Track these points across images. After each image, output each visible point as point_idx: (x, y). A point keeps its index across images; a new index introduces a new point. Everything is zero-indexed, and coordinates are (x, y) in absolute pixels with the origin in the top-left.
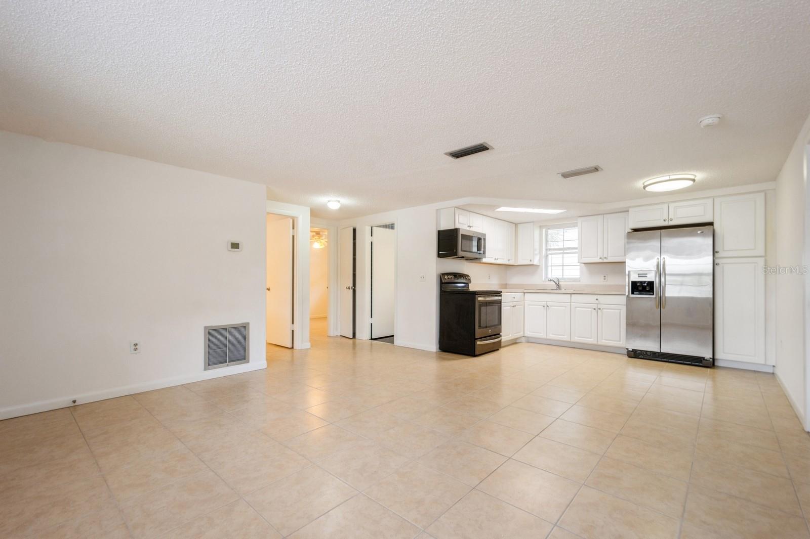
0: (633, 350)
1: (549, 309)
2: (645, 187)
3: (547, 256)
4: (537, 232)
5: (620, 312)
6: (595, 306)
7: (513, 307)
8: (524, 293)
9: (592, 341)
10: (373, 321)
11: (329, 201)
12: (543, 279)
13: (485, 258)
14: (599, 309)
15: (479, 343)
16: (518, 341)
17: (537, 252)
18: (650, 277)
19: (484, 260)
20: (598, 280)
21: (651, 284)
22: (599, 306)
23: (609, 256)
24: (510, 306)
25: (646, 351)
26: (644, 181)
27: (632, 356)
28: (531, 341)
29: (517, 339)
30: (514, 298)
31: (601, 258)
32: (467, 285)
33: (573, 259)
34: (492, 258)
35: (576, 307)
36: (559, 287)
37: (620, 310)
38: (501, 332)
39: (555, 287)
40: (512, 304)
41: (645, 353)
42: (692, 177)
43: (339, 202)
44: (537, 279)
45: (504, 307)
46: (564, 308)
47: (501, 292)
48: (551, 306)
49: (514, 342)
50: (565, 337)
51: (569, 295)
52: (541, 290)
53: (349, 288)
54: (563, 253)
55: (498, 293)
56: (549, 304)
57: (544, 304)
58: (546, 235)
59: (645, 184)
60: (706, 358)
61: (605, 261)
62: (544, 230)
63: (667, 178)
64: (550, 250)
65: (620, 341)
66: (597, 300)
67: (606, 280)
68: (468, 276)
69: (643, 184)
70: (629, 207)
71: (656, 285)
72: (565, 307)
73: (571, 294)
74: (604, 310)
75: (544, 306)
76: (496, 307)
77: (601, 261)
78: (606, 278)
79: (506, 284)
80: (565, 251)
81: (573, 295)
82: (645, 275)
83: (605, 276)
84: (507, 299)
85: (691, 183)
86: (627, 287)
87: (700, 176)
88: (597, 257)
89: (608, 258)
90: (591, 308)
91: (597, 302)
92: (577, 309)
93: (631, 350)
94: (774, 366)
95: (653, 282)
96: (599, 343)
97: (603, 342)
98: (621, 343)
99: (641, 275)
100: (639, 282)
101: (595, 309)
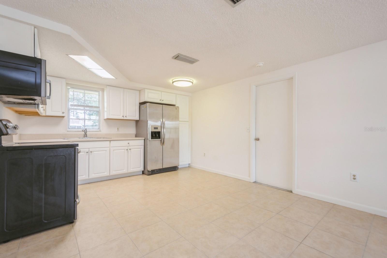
1: (91, 154)
5: (141, 150)
6: (126, 148)
9: (125, 171)
14: (130, 149)
18: (159, 130)
20: (114, 131)
21: (159, 133)
23: (127, 115)
25: (156, 170)
31: (123, 116)
35: (114, 150)
36: (87, 136)
37: (141, 148)
42: (192, 81)
46: (105, 152)
48: (94, 152)
50: (106, 173)
51: (109, 142)
54: (84, 110)
56: (91, 150)
57: (87, 150)
60: (177, 166)
61: (125, 118)
65: (140, 167)
66: (129, 143)
70: (145, 88)
71: (162, 134)
72: (106, 151)
73: (110, 141)
74: (132, 150)
75: (87, 152)
77: (122, 118)
78: (119, 129)
81: (111, 142)
82: (157, 128)
83: (118, 128)
86: (148, 135)
88: (120, 115)
89: (127, 117)
90: (125, 149)
91: (128, 145)
92: (115, 151)
93: (151, 171)
94: (190, 164)
95: (160, 132)
96: (129, 171)
97: (131, 170)
98: (141, 168)
99: (155, 128)
100: (154, 132)
101: (127, 150)
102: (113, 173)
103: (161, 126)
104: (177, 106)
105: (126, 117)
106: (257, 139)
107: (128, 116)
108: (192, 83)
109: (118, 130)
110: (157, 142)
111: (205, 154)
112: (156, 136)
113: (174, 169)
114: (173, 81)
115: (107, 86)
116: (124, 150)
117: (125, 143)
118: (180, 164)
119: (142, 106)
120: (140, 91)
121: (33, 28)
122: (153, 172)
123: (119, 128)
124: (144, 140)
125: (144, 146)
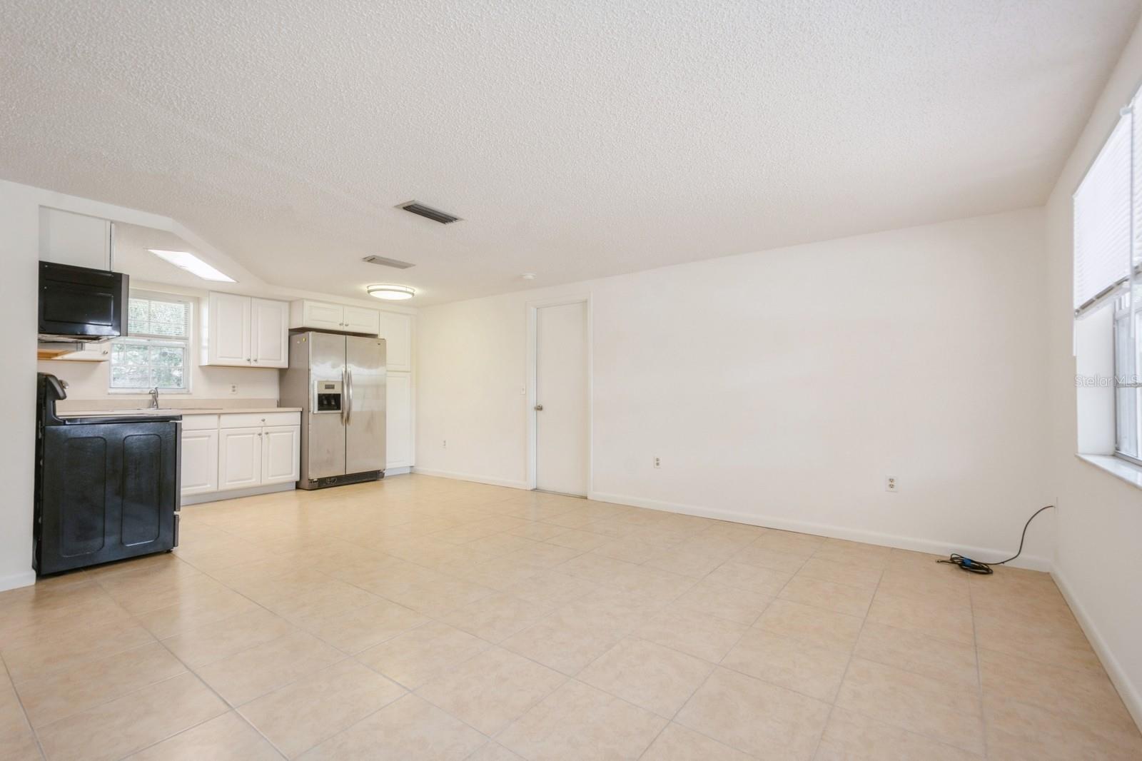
0: (318, 479)
5: (292, 435)
6: (258, 430)
9: (254, 481)
14: (267, 434)
18: (336, 391)
20: (224, 393)
21: (337, 398)
22: (268, 429)
23: (259, 357)
25: (330, 478)
31: (249, 360)
35: (228, 435)
36: (157, 404)
37: (293, 431)
41: (329, 480)
42: (412, 291)
46: (207, 438)
50: (209, 486)
51: (215, 417)
60: (381, 471)
61: (254, 364)
65: (291, 474)
66: (263, 420)
71: (345, 401)
72: (209, 436)
73: (219, 415)
74: (271, 434)
77: (248, 364)
78: (236, 389)
81: (222, 417)
82: (333, 387)
85: (410, 296)
87: (417, 291)
88: (241, 358)
89: (259, 361)
90: (254, 434)
91: (262, 424)
92: (229, 437)
93: (316, 480)
94: (413, 466)
95: (339, 395)
96: (265, 482)
97: (270, 480)
98: (294, 475)
99: (328, 387)
100: (324, 395)
101: (260, 434)
102: (226, 485)
103: (343, 382)
104: (381, 336)
105: (256, 361)
106: (539, 408)
107: (261, 359)
108: (413, 294)
109: (234, 391)
110: (332, 417)
111: (445, 442)
112: (329, 403)
113: (373, 476)
114: (370, 288)
115: (211, 293)
116: (252, 436)
117: (255, 419)
118: (388, 466)
119: (296, 337)
120: (290, 303)
121: (108, 223)
122: (323, 484)
123: (235, 385)
124: (299, 414)
125: (299, 426)
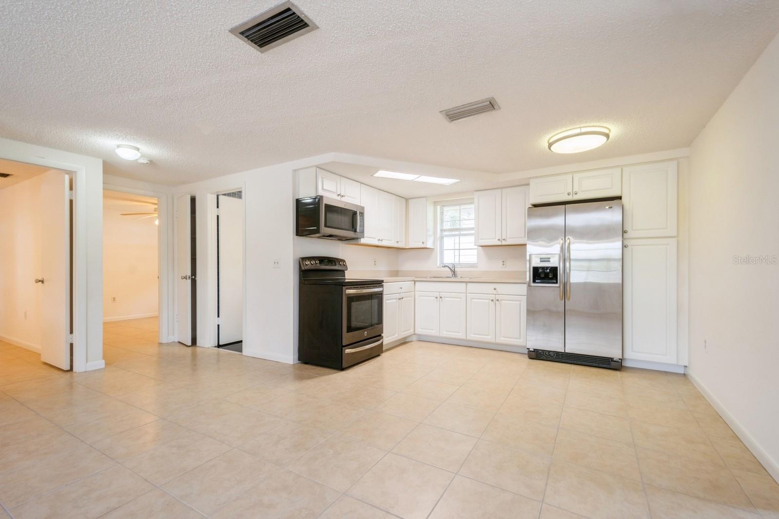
0: (534, 349)
1: (442, 301)
2: (550, 145)
3: (442, 238)
4: (430, 209)
5: (520, 304)
6: (493, 297)
7: (400, 299)
8: (415, 282)
9: (489, 338)
10: (220, 321)
11: (118, 146)
12: (438, 265)
13: (364, 238)
14: (498, 300)
15: (348, 351)
16: (407, 341)
17: (431, 233)
18: (554, 262)
19: (363, 241)
20: (497, 266)
21: (554, 270)
22: (498, 297)
24: (396, 299)
25: (549, 352)
26: (551, 135)
27: (534, 357)
28: (423, 340)
29: (405, 338)
30: (401, 288)
31: (499, 240)
32: (342, 272)
33: (469, 242)
34: (375, 238)
35: (472, 299)
36: (454, 273)
37: (520, 301)
38: (382, 333)
39: (450, 274)
40: (398, 296)
41: (547, 354)
42: (606, 131)
43: (138, 149)
44: (432, 265)
45: (387, 300)
46: (459, 299)
47: (382, 281)
48: (445, 297)
49: (403, 342)
50: (460, 334)
51: (464, 285)
52: (436, 279)
53: (185, 278)
54: (459, 235)
55: (379, 283)
56: (442, 295)
57: (437, 294)
58: (442, 213)
59: (551, 141)
60: (614, 360)
61: (504, 243)
62: (439, 207)
63: (578, 131)
64: (445, 230)
65: (520, 338)
66: (495, 289)
67: (505, 266)
68: (344, 261)
69: (548, 142)
70: (530, 178)
72: (461, 298)
74: (503, 302)
75: (437, 298)
76: (375, 302)
77: (499, 243)
78: (505, 263)
79: (398, 271)
80: (462, 233)
81: (469, 284)
82: (549, 261)
83: (503, 262)
84: (390, 291)
85: (602, 140)
86: (528, 273)
87: (615, 130)
88: (495, 238)
89: (507, 240)
90: (489, 299)
91: (495, 292)
93: (533, 350)
94: (686, 366)
95: (556, 268)
96: (498, 341)
97: (503, 339)
99: (542, 260)
100: (538, 268)
101: (492, 301)
102: (471, 336)
103: (560, 255)
105: (505, 240)
107: (509, 238)
108: (606, 134)
109: (503, 264)
110: (548, 290)
113: (605, 363)
115: (475, 192)
116: (488, 301)
117: (489, 288)
122: (541, 355)
123: (505, 260)
125: (526, 297)
